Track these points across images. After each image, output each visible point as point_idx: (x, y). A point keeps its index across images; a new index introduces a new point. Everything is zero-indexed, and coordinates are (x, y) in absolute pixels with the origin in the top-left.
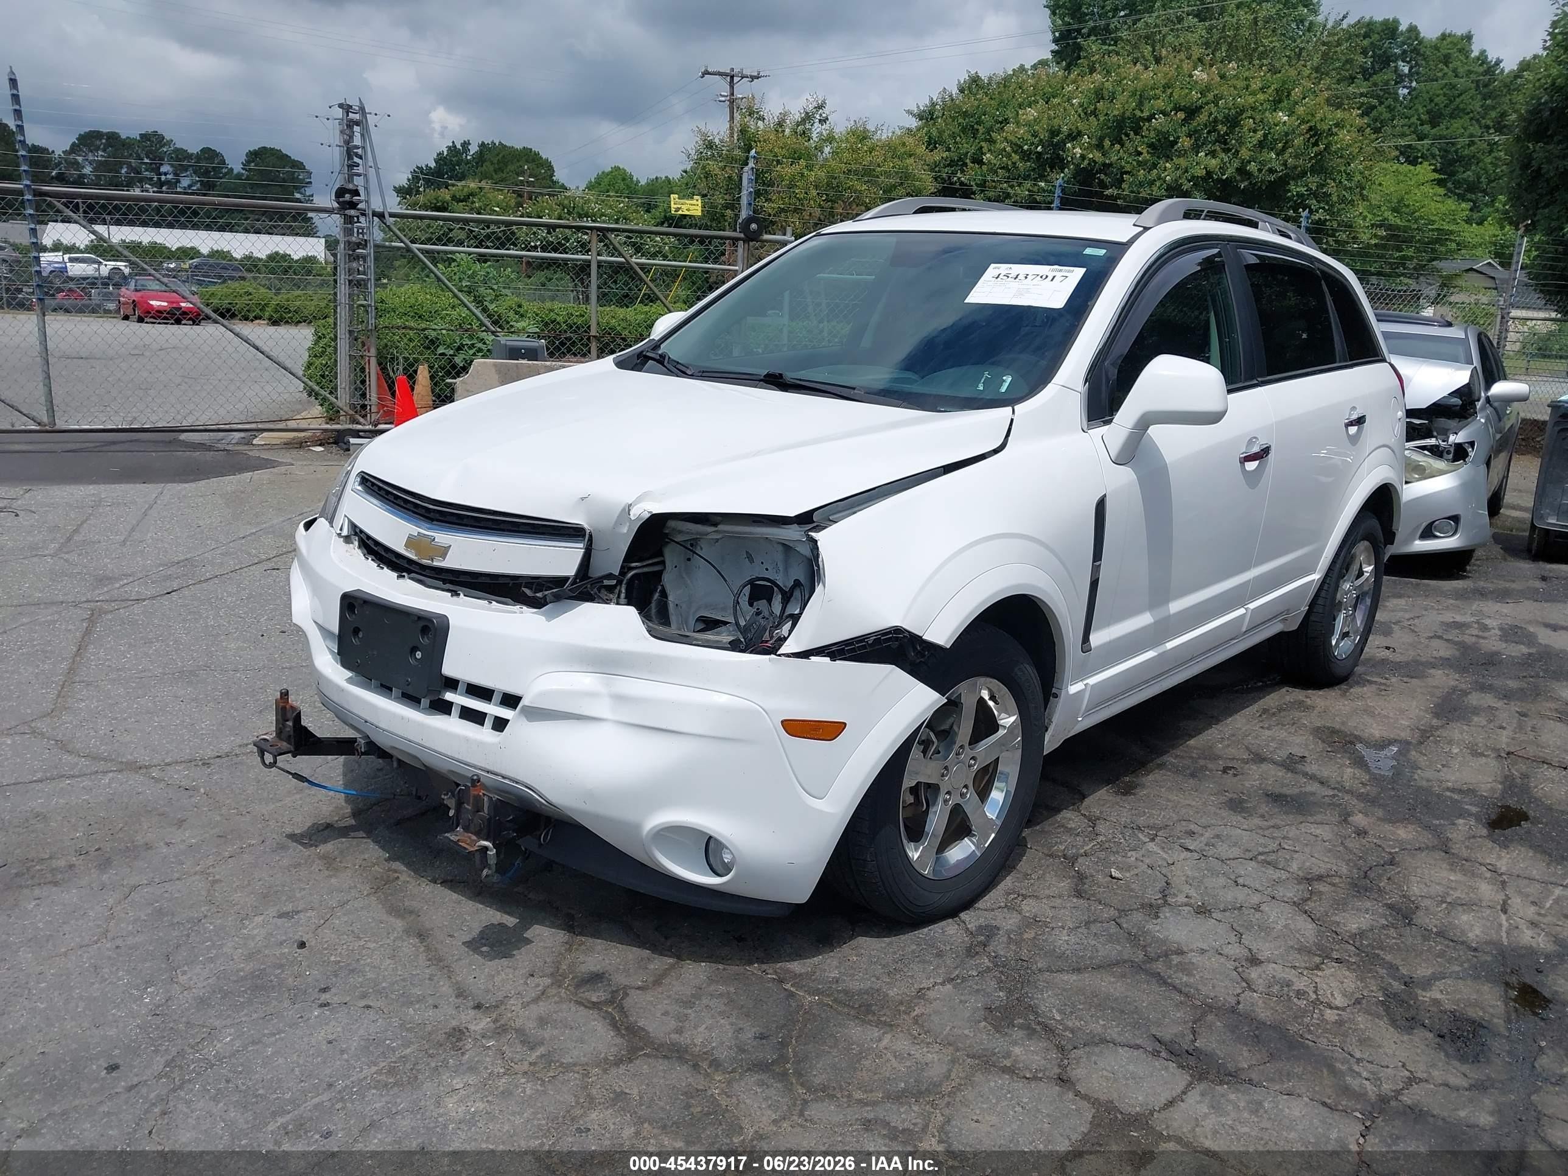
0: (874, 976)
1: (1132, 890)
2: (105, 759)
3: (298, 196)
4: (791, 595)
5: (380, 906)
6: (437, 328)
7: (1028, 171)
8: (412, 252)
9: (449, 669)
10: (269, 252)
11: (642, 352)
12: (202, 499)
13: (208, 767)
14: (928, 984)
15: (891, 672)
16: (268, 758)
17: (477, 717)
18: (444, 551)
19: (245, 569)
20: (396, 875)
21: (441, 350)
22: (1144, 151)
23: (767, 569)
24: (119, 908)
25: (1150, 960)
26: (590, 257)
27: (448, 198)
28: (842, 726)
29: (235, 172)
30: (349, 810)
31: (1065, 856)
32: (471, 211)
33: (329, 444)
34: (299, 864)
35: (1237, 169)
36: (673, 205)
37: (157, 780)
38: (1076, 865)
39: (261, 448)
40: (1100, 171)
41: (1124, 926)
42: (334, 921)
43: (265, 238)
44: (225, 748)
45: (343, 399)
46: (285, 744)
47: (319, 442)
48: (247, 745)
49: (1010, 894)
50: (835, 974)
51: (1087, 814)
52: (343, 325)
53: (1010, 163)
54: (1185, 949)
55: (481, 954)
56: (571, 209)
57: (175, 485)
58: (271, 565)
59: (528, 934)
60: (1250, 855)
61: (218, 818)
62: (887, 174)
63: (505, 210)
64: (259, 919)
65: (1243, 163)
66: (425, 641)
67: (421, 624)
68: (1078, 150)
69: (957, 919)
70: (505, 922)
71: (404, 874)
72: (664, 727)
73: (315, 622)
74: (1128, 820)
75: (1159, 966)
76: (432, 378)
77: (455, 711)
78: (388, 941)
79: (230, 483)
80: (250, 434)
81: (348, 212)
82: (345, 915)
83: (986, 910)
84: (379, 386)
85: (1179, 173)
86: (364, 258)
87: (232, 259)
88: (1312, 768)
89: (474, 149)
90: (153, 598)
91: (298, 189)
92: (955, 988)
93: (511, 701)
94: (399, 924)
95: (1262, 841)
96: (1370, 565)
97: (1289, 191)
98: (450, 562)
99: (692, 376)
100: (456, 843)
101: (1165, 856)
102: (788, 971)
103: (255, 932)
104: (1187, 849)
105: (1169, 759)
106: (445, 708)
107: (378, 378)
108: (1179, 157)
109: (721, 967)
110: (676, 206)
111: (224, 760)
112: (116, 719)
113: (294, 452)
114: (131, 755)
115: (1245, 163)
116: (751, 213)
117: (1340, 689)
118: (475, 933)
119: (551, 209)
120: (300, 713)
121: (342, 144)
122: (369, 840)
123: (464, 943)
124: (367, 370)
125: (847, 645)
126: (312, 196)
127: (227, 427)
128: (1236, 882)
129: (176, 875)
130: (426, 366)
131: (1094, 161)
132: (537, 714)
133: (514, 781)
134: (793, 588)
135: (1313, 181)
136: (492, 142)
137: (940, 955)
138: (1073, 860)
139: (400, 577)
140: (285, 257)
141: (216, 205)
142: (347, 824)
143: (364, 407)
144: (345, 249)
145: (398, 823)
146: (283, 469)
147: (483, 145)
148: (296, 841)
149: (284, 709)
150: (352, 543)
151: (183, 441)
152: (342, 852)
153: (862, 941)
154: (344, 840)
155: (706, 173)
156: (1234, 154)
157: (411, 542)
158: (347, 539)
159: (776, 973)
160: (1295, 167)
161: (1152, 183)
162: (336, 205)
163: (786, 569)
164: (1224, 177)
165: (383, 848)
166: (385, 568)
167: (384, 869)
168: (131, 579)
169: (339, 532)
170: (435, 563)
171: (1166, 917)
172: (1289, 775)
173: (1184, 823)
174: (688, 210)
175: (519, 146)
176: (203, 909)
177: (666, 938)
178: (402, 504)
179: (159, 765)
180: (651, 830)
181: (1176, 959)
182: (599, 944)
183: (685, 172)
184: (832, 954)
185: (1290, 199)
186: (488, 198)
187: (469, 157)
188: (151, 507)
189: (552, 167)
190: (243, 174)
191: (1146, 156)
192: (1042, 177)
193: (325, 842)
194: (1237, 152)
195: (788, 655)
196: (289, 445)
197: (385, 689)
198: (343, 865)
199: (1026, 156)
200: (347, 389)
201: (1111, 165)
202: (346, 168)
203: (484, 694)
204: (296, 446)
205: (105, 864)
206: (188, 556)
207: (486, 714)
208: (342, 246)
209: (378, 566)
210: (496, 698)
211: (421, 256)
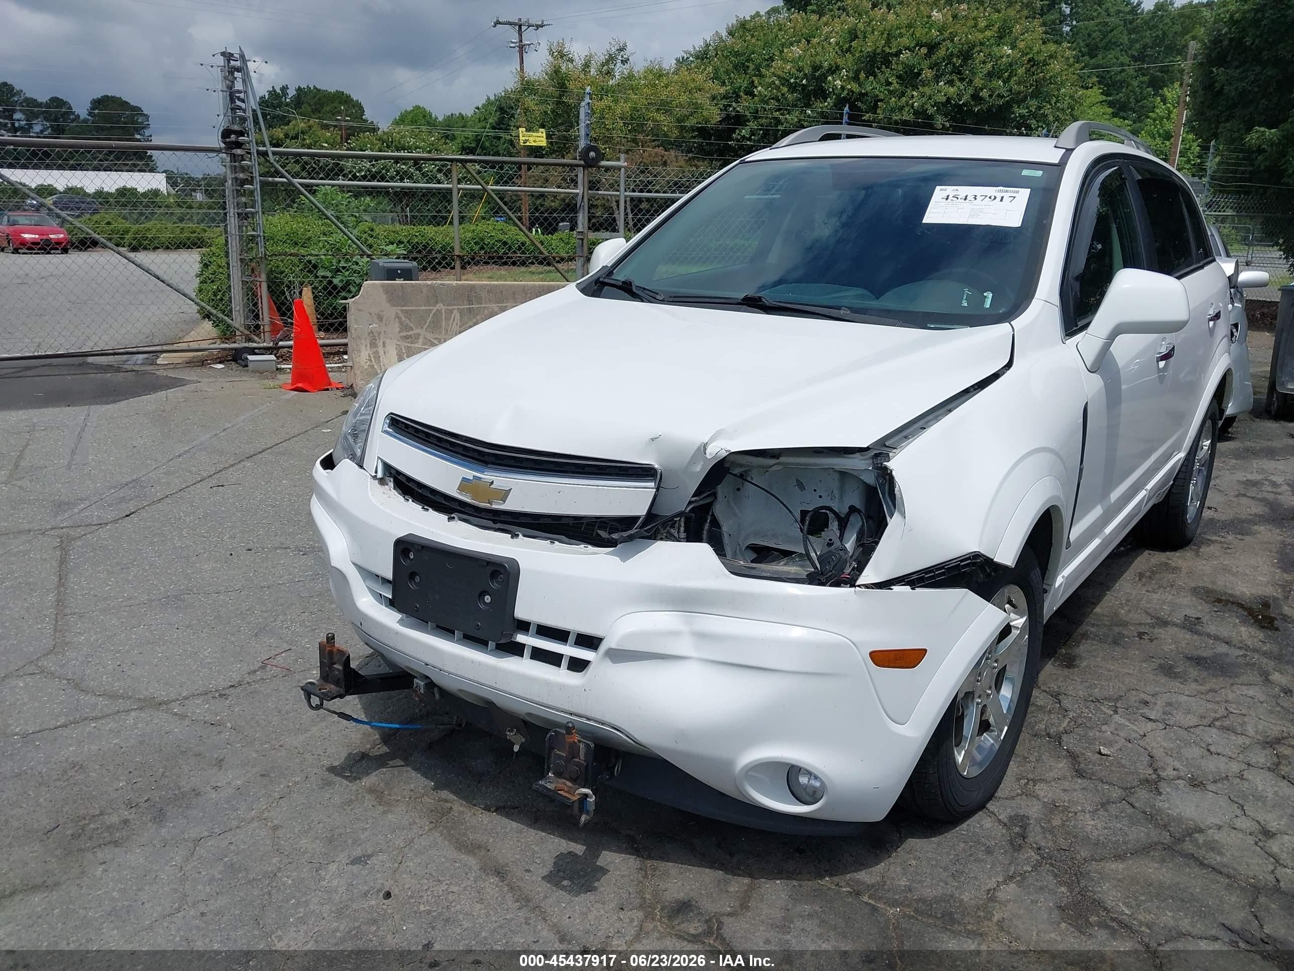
0: (941, 880)
1: (1124, 766)
2: (122, 697)
3: (138, 137)
4: (848, 520)
5: (447, 842)
6: (317, 252)
7: (795, 101)
8: (294, 186)
9: (521, 612)
10: (117, 187)
11: (599, 278)
12: (127, 420)
13: (226, 699)
14: (992, 884)
15: (966, 594)
16: (315, 701)
17: (554, 659)
18: (504, 495)
19: (193, 488)
20: (448, 805)
21: (321, 273)
22: (895, 82)
23: (820, 497)
24: (189, 867)
25: (1180, 840)
26: (451, 186)
27: (282, 136)
28: (923, 652)
29: (82, 118)
30: (377, 736)
31: (1049, 735)
32: (303, 146)
33: (228, 361)
34: (351, 801)
35: (972, 96)
36: (521, 138)
37: (183, 717)
38: (1063, 744)
39: (166, 367)
40: (857, 100)
41: (1136, 805)
42: (408, 863)
43: (114, 174)
44: (236, 677)
45: (238, 320)
46: (332, 686)
47: (218, 360)
48: (255, 671)
49: (1020, 779)
50: (903, 882)
51: (1047, 690)
52: (234, 254)
53: (779, 94)
54: (1202, 826)
55: (564, 888)
56: (387, 142)
57: (98, 406)
58: (214, 482)
59: (600, 862)
60: (1206, 722)
61: (255, 755)
62: (681, 106)
63: (332, 146)
64: (333, 867)
65: (976, 90)
66: (494, 586)
67: (491, 569)
68: (838, 83)
69: (985, 810)
70: (572, 850)
71: (458, 806)
72: (760, 665)
73: (354, 564)
74: (1086, 694)
75: (1188, 846)
76: (315, 297)
77: (527, 652)
78: (469, 883)
79: (150, 402)
80: (151, 355)
81: (234, 151)
82: (416, 855)
83: (1007, 799)
84: (270, 308)
85: (924, 100)
86: (252, 193)
87: (86, 195)
88: (1212, 629)
89: (292, 92)
90: (115, 521)
91: (137, 130)
92: (1019, 886)
93: (590, 642)
94: (472, 861)
95: (1210, 706)
96: (1208, 440)
97: (1013, 113)
98: (511, 505)
99: (662, 302)
100: (555, 791)
101: (1134, 728)
102: (859, 882)
103: (335, 882)
104: (1150, 720)
105: (1084, 628)
106: (517, 650)
107: (269, 302)
108: (923, 86)
109: (795, 883)
110: (524, 138)
111: (240, 689)
112: (119, 652)
113: (198, 370)
114: (147, 690)
115: (978, 90)
116: (589, 143)
117: (1191, 549)
118: (549, 867)
119: (372, 144)
120: (349, 656)
121: (225, 89)
122: (409, 769)
123: (543, 878)
124: (259, 295)
125: (926, 573)
126: (151, 136)
127: (134, 350)
128: (1209, 750)
129: (235, 823)
130: (310, 288)
131: (852, 91)
132: (619, 656)
133: (599, 722)
134: (848, 515)
135: (1033, 103)
136: (308, 86)
137: (989, 851)
138: (1057, 739)
139: (451, 519)
140: (133, 191)
141: (112, 148)
142: (380, 752)
143: (257, 327)
144: (233, 185)
145: (430, 746)
146: (192, 387)
147: (299, 89)
148: (337, 775)
149: (331, 653)
150: (387, 485)
151: (92, 364)
152: (387, 784)
153: (913, 843)
154: (384, 770)
155: (525, 109)
156: (968, 83)
157: (465, 484)
158: (382, 481)
159: (848, 885)
160: (1019, 93)
161: (901, 109)
162: (223, 145)
163: (841, 497)
164: (961, 102)
165: (425, 775)
166: (430, 510)
167: (434, 799)
168: (87, 503)
169: (374, 474)
170: (493, 506)
171: (1168, 793)
172: (1195, 637)
173: (1134, 693)
174: (534, 141)
175: (332, 90)
176: (274, 861)
177: (731, 855)
178: (448, 447)
179: (178, 700)
180: (745, 766)
181: (1201, 838)
182: (672, 868)
183: (478, 108)
184: (891, 860)
185: (1014, 119)
186: (317, 135)
187: (288, 100)
188: (83, 430)
189: (362, 107)
190: (88, 119)
191: (895, 85)
192: (808, 105)
193: (368, 774)
194: (971, 81)
195: (867, 586)
196: (191, 364)
197: (445, 630)
198: (392, 798)
199: (793, 88)
200: (241, 312)
201: (866, 94)
202: (230, 110)
203: (560, 635)
204: (197, 364)
205: (160, 817)
206: (134, 477)
207: (562, 655)
208: (230, 182)
209: (423, 508)
210: (572, 638)
211: (302, 189)
